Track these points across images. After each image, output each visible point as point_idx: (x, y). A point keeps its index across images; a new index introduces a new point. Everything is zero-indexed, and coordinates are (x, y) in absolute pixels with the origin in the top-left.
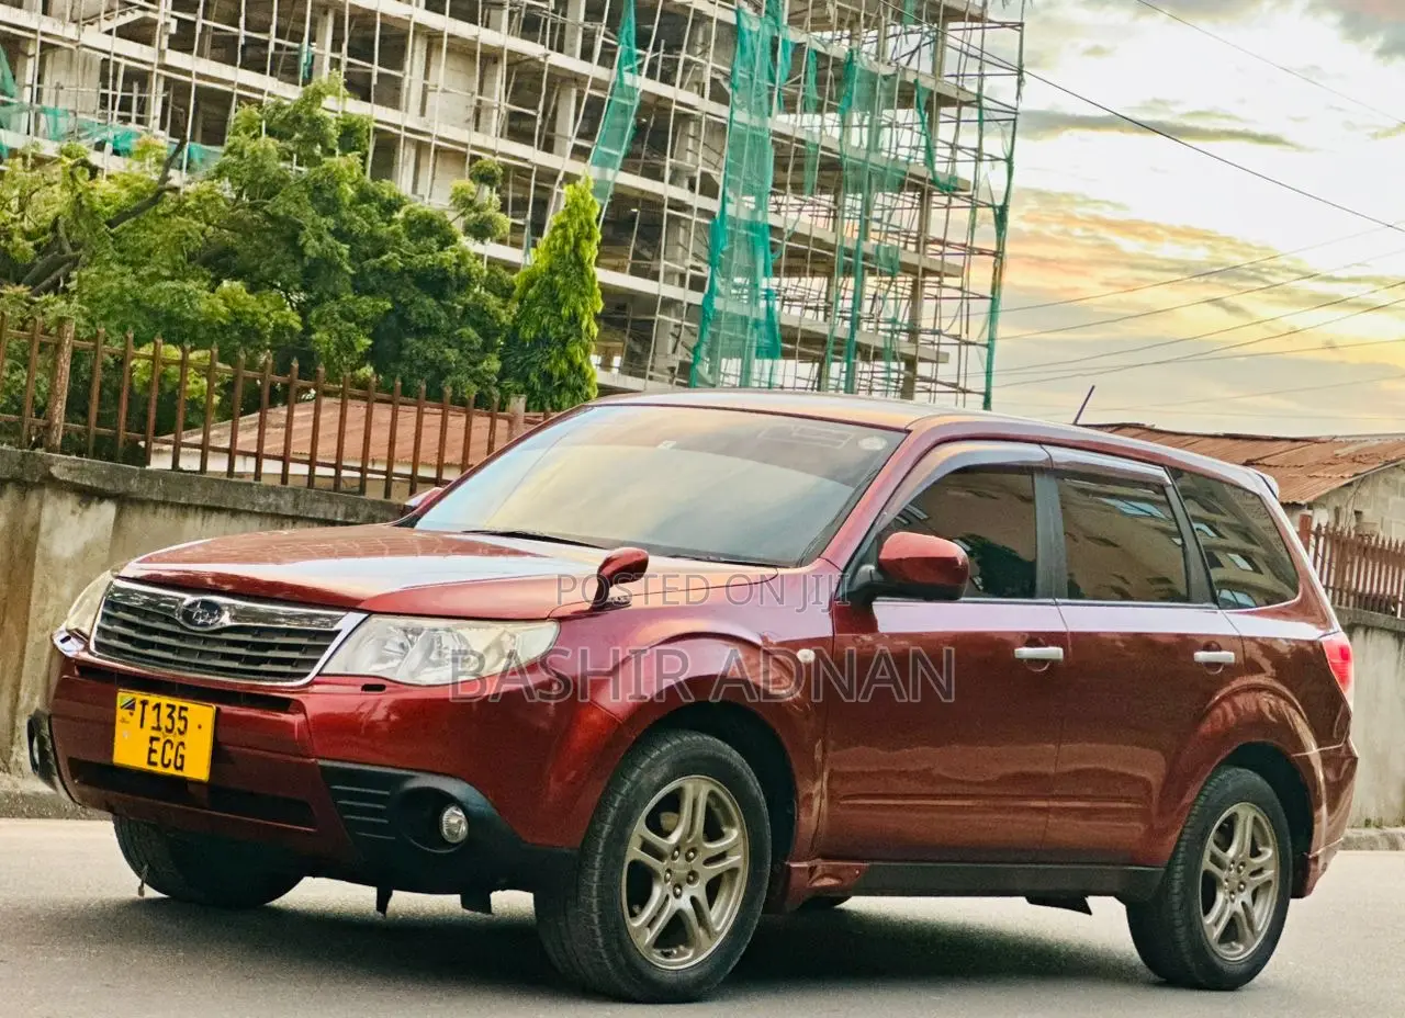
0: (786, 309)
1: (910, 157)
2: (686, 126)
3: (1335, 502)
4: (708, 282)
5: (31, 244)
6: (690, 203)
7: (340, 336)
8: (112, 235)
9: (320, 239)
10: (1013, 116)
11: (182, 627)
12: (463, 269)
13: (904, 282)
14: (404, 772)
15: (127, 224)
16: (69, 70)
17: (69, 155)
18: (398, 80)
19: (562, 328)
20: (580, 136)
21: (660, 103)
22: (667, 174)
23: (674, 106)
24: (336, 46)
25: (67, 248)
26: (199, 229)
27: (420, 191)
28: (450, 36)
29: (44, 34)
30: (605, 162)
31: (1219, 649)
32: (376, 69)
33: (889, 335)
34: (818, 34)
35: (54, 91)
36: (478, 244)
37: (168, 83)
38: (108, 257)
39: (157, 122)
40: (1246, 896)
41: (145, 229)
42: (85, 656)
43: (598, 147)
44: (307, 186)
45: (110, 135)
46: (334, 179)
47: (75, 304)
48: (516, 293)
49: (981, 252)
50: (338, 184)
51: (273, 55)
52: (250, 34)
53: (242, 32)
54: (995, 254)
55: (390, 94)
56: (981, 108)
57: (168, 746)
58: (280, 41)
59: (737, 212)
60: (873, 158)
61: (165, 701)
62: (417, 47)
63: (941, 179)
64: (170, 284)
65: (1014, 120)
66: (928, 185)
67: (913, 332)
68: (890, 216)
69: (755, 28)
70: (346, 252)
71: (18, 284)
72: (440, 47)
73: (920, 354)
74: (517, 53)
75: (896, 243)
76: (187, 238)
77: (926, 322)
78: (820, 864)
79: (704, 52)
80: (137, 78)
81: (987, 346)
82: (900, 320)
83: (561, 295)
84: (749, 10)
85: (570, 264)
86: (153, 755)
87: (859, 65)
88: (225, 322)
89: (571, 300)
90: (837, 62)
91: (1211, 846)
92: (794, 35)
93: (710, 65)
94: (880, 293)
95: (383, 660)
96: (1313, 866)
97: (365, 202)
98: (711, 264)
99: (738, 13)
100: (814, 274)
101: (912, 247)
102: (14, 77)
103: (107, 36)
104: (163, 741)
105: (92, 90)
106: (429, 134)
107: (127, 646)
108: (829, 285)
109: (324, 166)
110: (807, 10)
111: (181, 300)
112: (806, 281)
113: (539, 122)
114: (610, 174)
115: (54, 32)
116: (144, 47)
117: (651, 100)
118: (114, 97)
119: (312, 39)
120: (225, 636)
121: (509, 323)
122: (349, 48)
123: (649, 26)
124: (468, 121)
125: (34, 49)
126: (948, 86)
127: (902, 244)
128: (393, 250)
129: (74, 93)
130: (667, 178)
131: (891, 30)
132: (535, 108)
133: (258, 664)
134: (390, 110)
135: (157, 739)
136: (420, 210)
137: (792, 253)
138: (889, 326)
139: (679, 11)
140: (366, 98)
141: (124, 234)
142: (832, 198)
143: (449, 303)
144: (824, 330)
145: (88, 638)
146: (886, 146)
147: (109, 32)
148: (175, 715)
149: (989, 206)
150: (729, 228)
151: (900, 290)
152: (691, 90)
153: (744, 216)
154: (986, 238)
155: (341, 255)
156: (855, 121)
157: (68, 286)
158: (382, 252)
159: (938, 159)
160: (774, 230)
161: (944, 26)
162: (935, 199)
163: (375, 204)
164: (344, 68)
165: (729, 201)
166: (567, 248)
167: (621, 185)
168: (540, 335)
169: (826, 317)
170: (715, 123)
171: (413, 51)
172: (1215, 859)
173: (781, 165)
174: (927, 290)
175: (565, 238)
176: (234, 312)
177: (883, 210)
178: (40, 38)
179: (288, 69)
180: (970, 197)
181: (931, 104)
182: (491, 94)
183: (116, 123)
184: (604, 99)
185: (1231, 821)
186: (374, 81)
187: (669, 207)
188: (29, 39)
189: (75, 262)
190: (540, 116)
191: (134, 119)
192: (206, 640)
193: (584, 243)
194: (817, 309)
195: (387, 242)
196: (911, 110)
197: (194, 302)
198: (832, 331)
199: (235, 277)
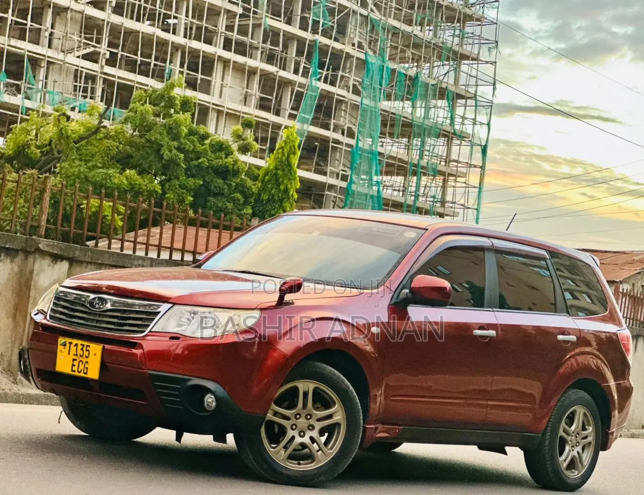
0: (385, 190)
1: (443, 122)
2: (341, 105)
3: (632, 281)
4: (349, 177)
5: (39, 151)
6: (342, 141)
7: (179, 196)
8: (76, 148)
9: (170, 151)
10: (490, 104)
11: (89, 309)
12: (236, 167)
13: (439, 180)
14: (187, 377)
15: (84, 142)
16: (60, 74)
17: (57, 111)
18: (210, 82)
19: (280, 195)
20: (292, 109)
21: (330, 95)
22: (332, 127)
23: (336, 96)
24: (182, 66)
25: (56, 153)
26: (115, 146)
27: (218, 133)
28: (234, 62)
29: (48, 57)
30: (304, 121)
31: (569, 334)
32: (200, 76)
33: (432, 203)
34: (402, 65)
35: (53, 84)
36: (244, 156)
37: (105, 80)
38: (73, 157)
39: (99, 99)
40: (579, 449)
41: (91, 145)
42: (45, 321)
43: (300, 114)
44: (165, 127)
45: (78, 104)
46: (178, 124)
47: (58, 178)
48: (260, 178)
49: (475, 166)
50: (180, 126)
51: (153, 69)
52: (142, 59)
53: (139, 58)
54: (481, 167)
55: (206, 88)
56: (476, 101)
57: (81, 363)
58: (156, 63)
59: (364, 146)
60: (426, 122)
61: (80, 342)
62: (219, 67)
63: (458, 133)
64: (101, 170)
65: (491, 106)
66: (451, 135)
67: (443, 202)
68: (434, 148)
69: (373, 62)
70: (182, 158)
71: (33, 169)
72: (229, 67)
73: (446, 213)
74: (264, 70)
75: (436, 161)
76: (110, 150)
77: (449, 198)
78: (380, 426)
79: (350, 72)
80: (91, 78)
81: (476, 209)
82: (437, 197)
83: (281, 180)
84: (371, 53)
85: (285, 166)
86: (74, 367)
87: (421, 79)
88: (126, 188)
89: (285, 182)
90: (410, 78)
91: (563, 424)
92: (392, 65)
93: (353, 78)
94: (429, 184)
95: (180, 326)
96: (610, 436)
97: (192, 135)
98: (351, 168)
99: (366, 54)
100: (398, 174)
101: (443, 163)
102: (34, 77)
103: (78, 59)
104: (78, 361)
105: (70, 83)
106: (223, 107)
107: (64, 317)
108: (405, 180)
109: (174, 118)
110: (397, 54)
111: (106, 178)
112: (394, 178)
113: (274, 102)
114: (305, 126)
115: (54, 56)
116: (95, 64)
117: (324, 93)
118: (80, 87)
119: (171, 62)
120: (108, 313)
121: (256, 192)
122: (188, 66)
123: (325, 60)
124: (241, 101)
125: (44, 64)
126: (461, 90)
127: (439, 162)
128: (204, 157)
129: (61, 85)
130: (332, 129)
131: (436, 64)
132: (272, 96)
133: (122, 327)
134: (206, 95)
135: (76, 360)
136: (218, 140)
137: (388, 165)
138: (432, 199)
139: (339, 53)
140: (195, 90)
141: (81, 147)
142: (407, 140)
143: (229, 182)
144: (402, 200)
145: (46, 314)
146: (432, 116)
147: (78, 57)
148: (84, 349)
149: (479, 145)
150: (360, 152)
151: (438, 183)
152: (344, 89)
153: (367, 147)
154: (477, 159)
155: (180, 159)
156: (418, 105)
157: (55, 170)
158: (198, 158)
159: (456, 123)
160: (380, 154)
161: (460, 62)
162: (454, 141)
163: (196, 136)
164: (185, 75)
165: (360, 140)
166: (284, 158)
167: (311, 132)
168: (270, 197)
169: (403, 194)
170: (354, 104)
171: (217, 69)
172: (565, 431)
173: (384, 124)
174: (449, 183)
175: (283, 154)
176: (130, 184)
177: (430, 146)
178: (47, 59)
179: (159, 75)
180: (470, 141)
181: (453, 97)
182: (252, 89)
183: (80, 98)
184: (303, 92)
185: (573, 414)
186: (199, 82)
187: (332, 142)
188: (42, 59)
189: (59, 159)
190: (274, 99)
191: (89, 97)
192: (100, 315)
193: (292, 156)
194: (399, 191)
195: (201, 153)
196: (444, 101)
197: (112, 178)
198: (406, 201)
199: (131, 168)
